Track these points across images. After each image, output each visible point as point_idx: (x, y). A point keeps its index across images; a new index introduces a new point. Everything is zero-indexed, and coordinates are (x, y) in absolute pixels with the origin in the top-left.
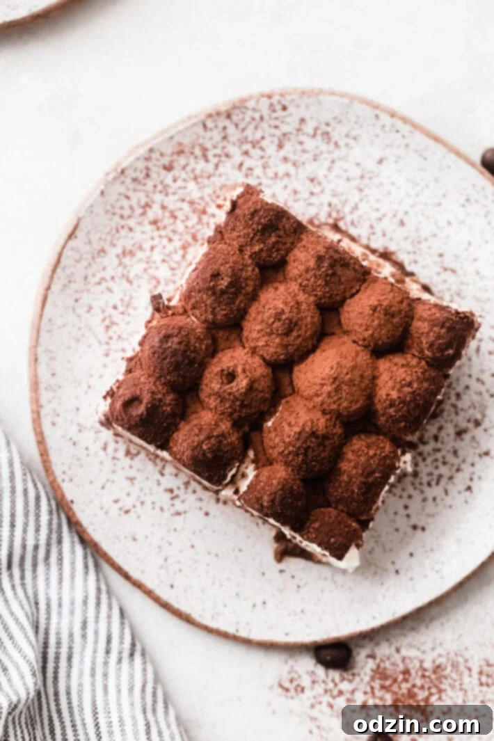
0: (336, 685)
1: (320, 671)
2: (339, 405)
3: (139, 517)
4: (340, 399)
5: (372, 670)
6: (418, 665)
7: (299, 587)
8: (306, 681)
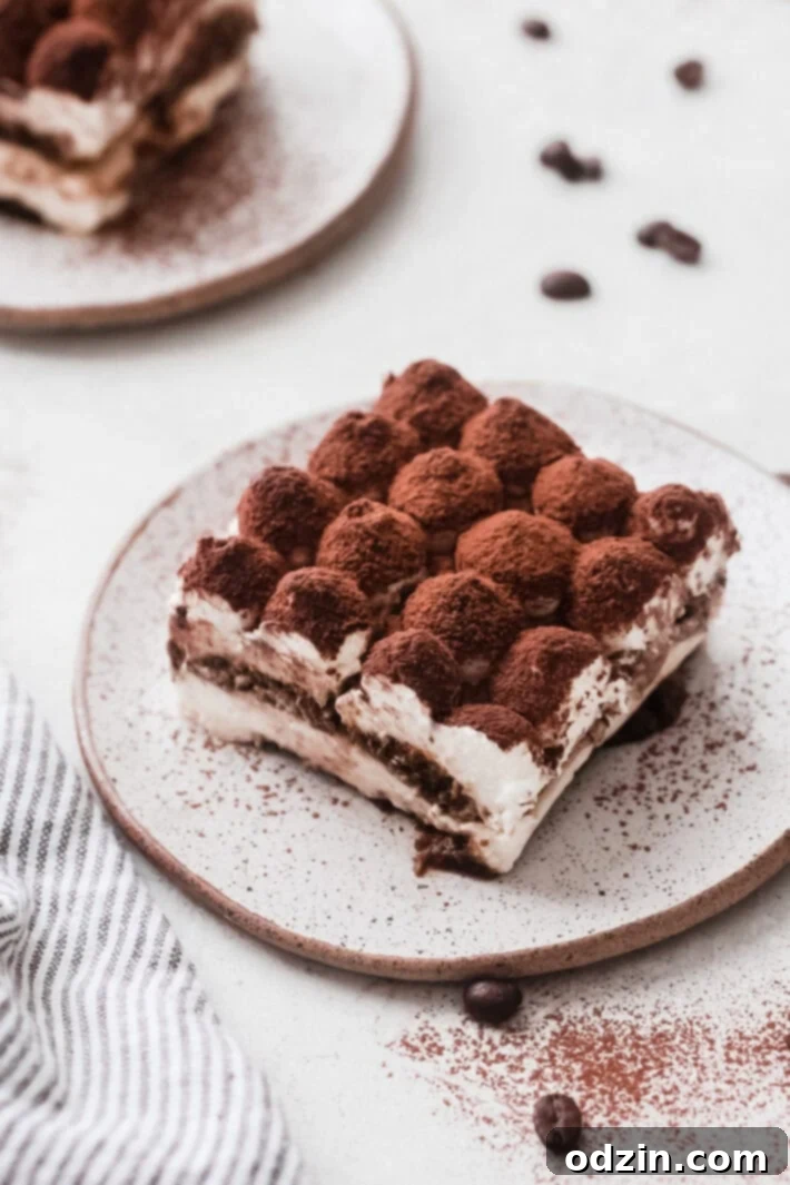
0: (494, 1048)
1: (471, 1030)
2: (518, 564)
3: (212, 813)
4: (520, 555)
5: (554, 1033)
6: (628, 1031)
7: (446, 904)
8: (447, 1041)
